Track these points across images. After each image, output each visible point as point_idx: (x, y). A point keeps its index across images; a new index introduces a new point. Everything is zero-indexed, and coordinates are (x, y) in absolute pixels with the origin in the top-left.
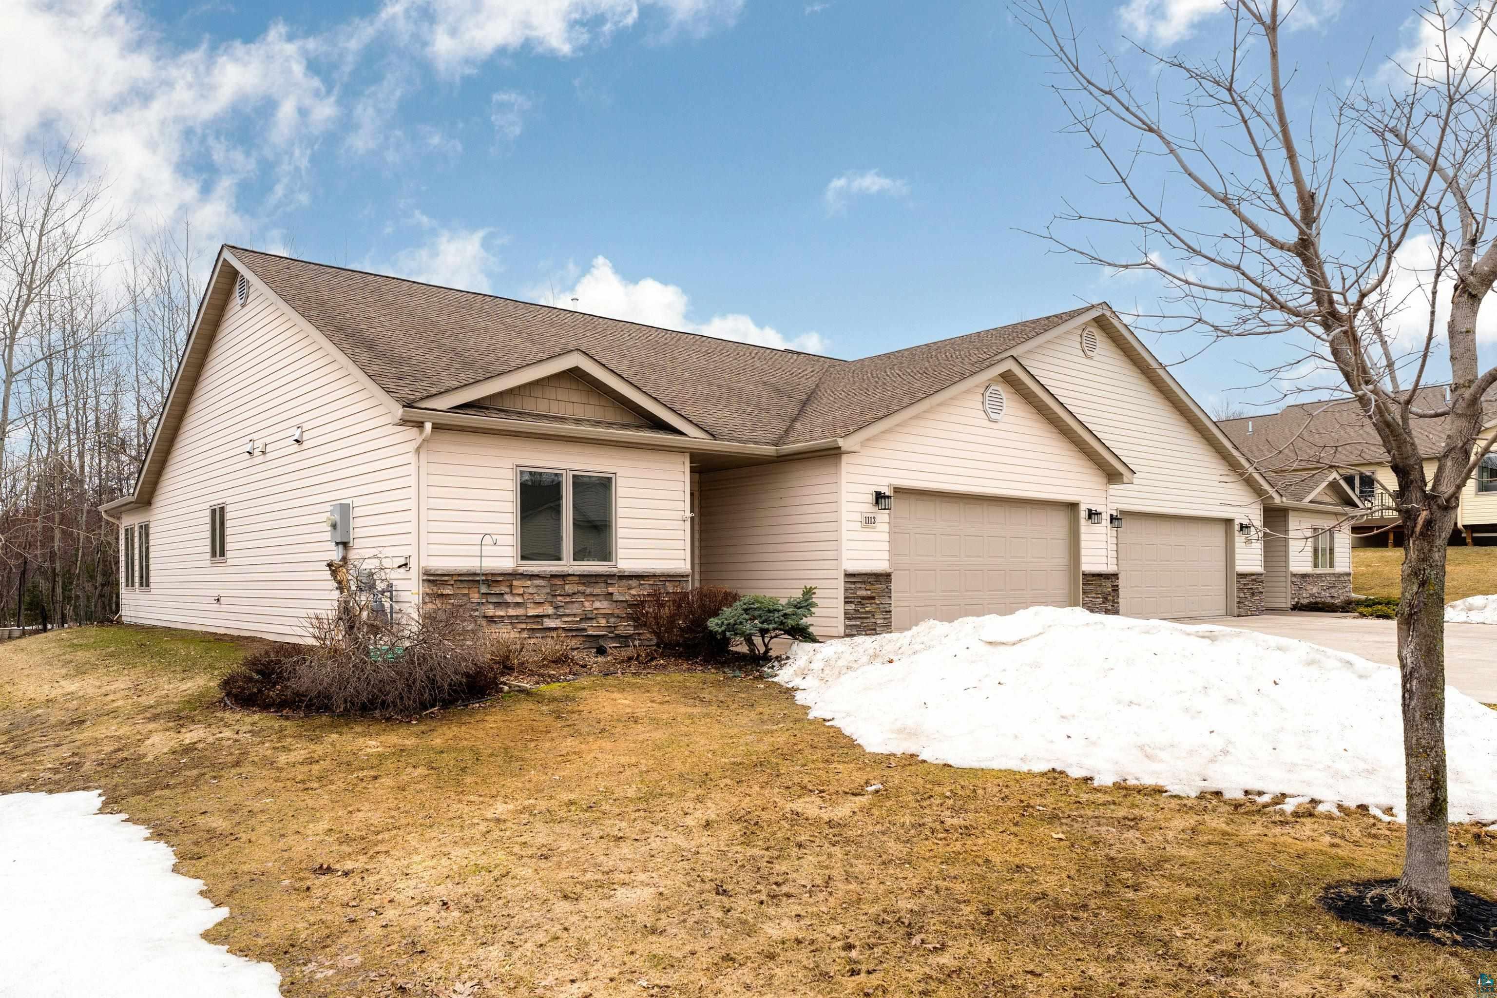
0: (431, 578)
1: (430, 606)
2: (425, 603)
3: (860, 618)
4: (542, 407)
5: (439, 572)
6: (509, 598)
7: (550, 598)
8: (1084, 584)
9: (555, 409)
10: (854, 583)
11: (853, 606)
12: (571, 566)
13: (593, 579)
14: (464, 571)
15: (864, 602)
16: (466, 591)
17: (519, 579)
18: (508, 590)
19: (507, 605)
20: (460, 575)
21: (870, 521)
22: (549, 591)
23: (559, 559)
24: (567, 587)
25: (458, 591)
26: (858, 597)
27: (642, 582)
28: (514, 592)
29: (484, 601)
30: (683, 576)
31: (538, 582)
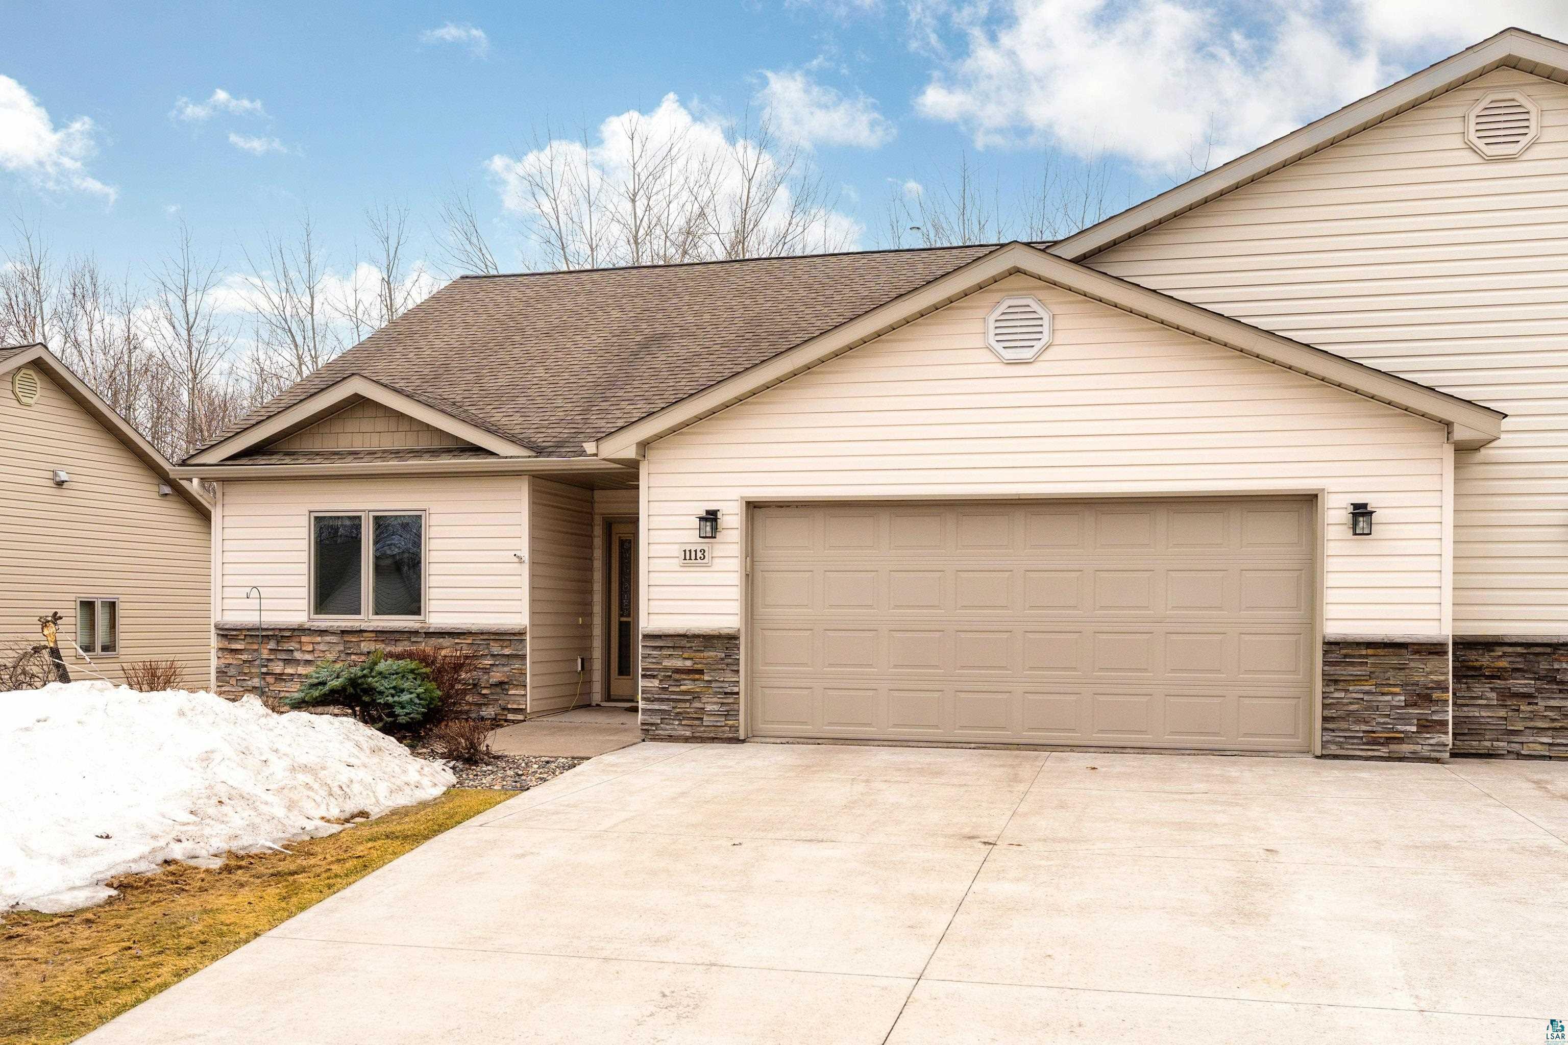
0: (221, 633)
1: (223, 661)
2: (218, 658)
3: (668, 700)
4: (344, 443)
5: (227, 627)
6: (298, 655)
7: (343, 656)
8: (1325, 663)
9: (358, 443)
10: (661, 648)
11: (656, 683)
12: (370, 621)
13: (397, 636)
14: (250, 626)
15: (677, 676)
16: (255, 647)
17: (309, 635)
18: (298, 646)
19: (297, 662)
20: (248, 630)
21: (691, 557)
22: (342, 648)
23: (358, 612)
24: (362, 644)
25: (248, 647)
26: (666, 669)
27: (457, 641)
28: (304, 649)
29: (272, 657)
30: (514, 634)
31: (328, 638)
